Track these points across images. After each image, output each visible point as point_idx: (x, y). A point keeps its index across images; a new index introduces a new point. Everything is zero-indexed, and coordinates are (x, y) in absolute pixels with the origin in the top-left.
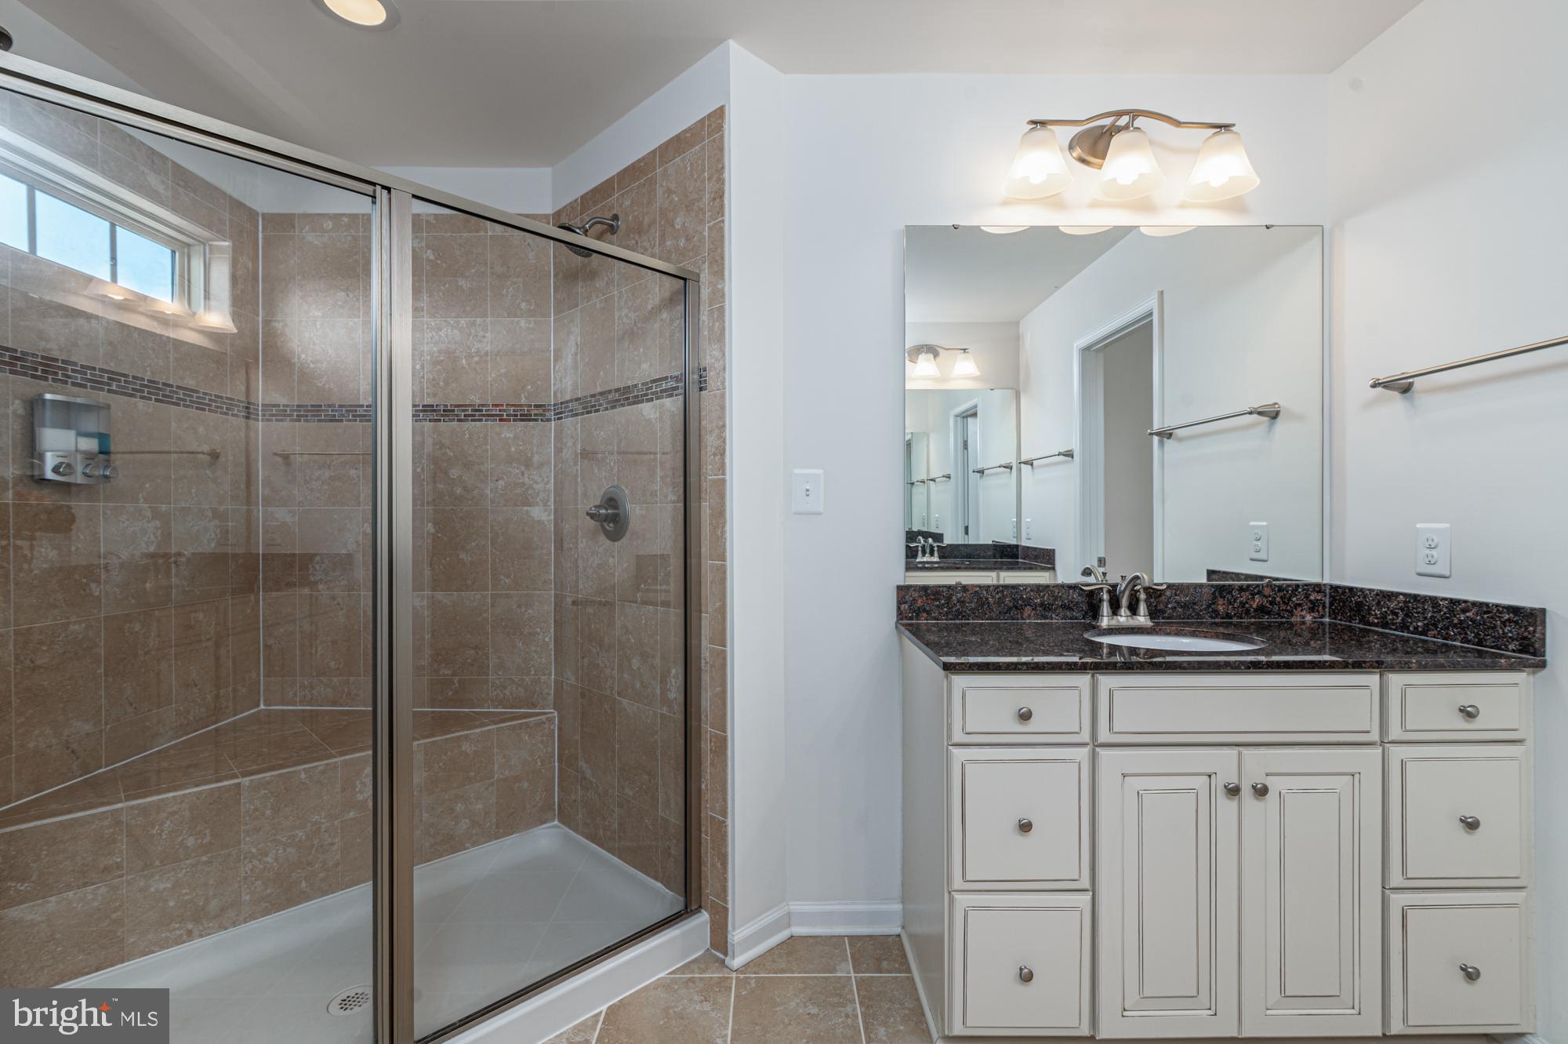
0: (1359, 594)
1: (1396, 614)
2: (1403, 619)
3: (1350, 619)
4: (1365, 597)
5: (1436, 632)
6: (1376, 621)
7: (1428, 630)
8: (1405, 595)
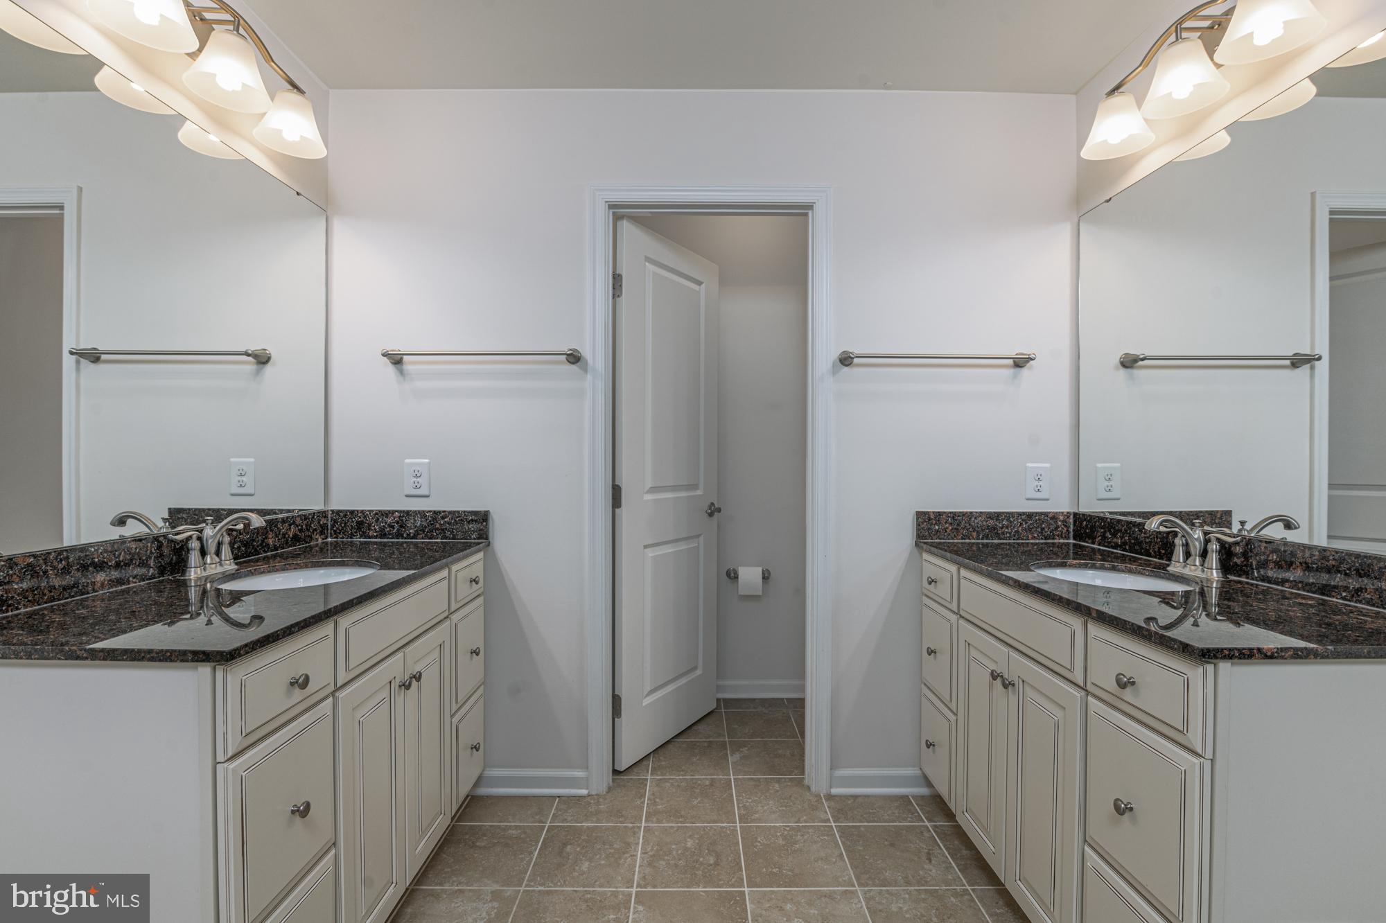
0: (359, 515)
1: (393, 527)
2: (398, 530)
3: (352, 536)
4: (365, 517)
5: (423, 535)
6: (375, 534)
7: (418, 534)
8: (400, 512)
